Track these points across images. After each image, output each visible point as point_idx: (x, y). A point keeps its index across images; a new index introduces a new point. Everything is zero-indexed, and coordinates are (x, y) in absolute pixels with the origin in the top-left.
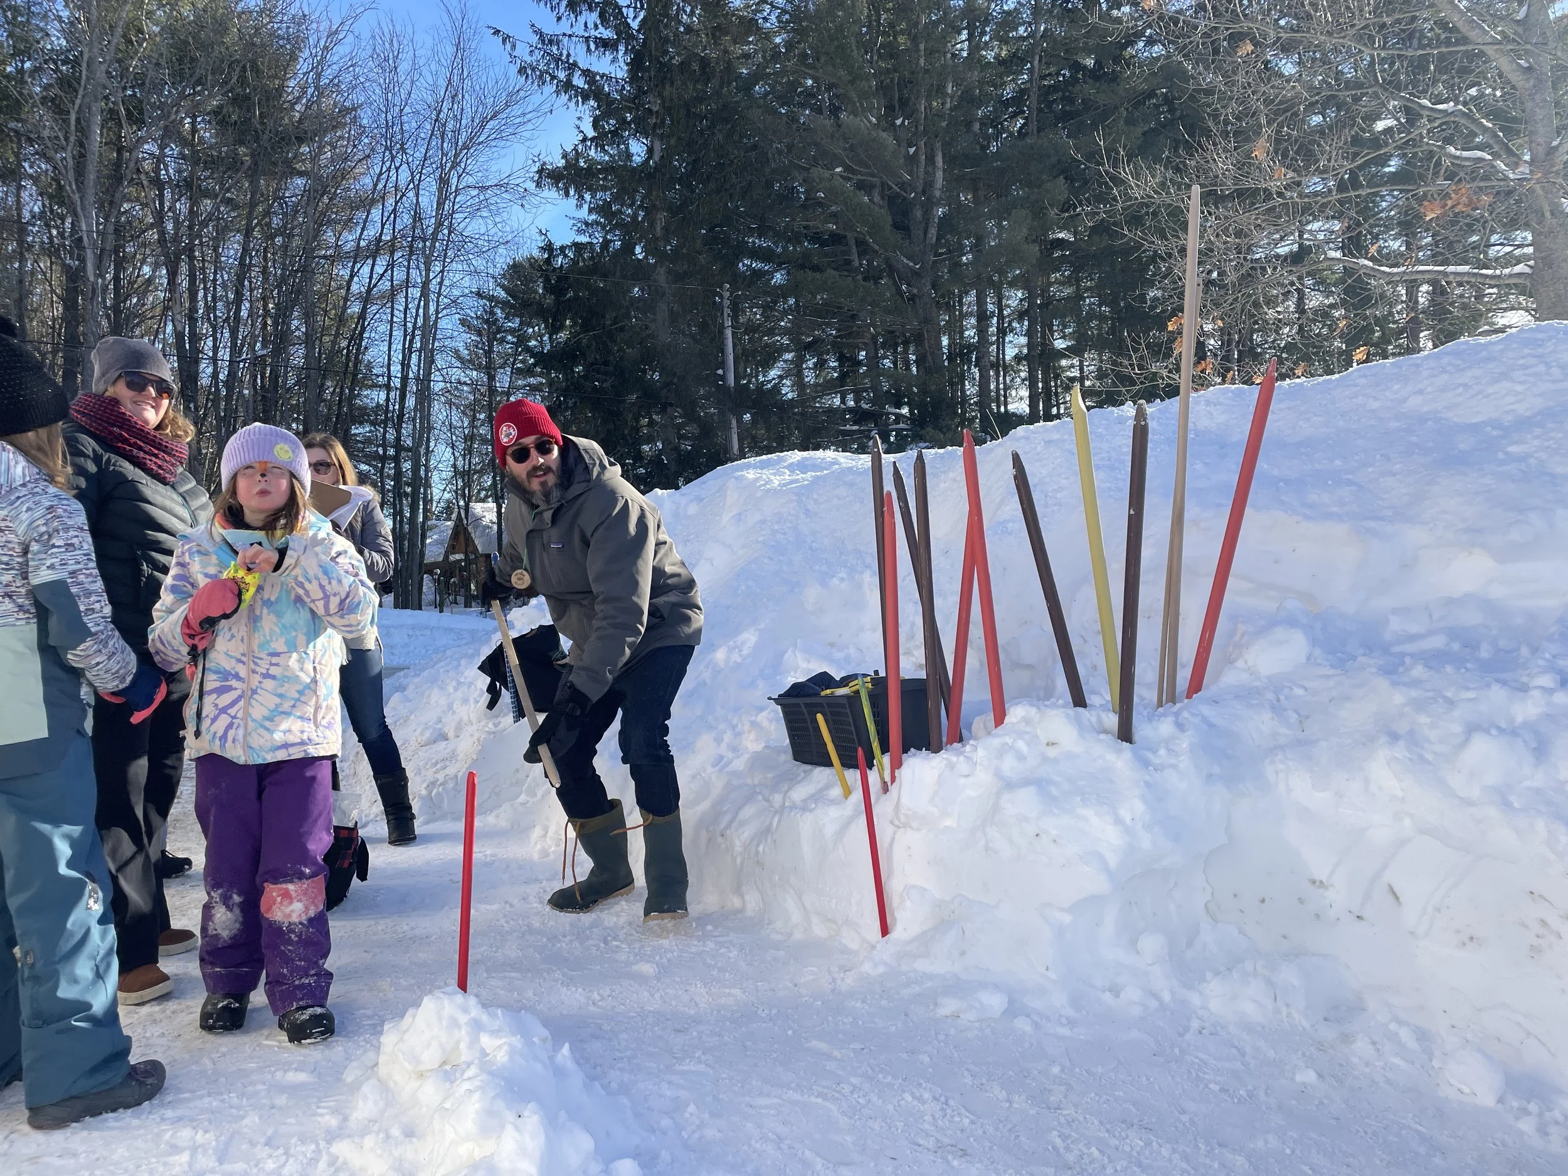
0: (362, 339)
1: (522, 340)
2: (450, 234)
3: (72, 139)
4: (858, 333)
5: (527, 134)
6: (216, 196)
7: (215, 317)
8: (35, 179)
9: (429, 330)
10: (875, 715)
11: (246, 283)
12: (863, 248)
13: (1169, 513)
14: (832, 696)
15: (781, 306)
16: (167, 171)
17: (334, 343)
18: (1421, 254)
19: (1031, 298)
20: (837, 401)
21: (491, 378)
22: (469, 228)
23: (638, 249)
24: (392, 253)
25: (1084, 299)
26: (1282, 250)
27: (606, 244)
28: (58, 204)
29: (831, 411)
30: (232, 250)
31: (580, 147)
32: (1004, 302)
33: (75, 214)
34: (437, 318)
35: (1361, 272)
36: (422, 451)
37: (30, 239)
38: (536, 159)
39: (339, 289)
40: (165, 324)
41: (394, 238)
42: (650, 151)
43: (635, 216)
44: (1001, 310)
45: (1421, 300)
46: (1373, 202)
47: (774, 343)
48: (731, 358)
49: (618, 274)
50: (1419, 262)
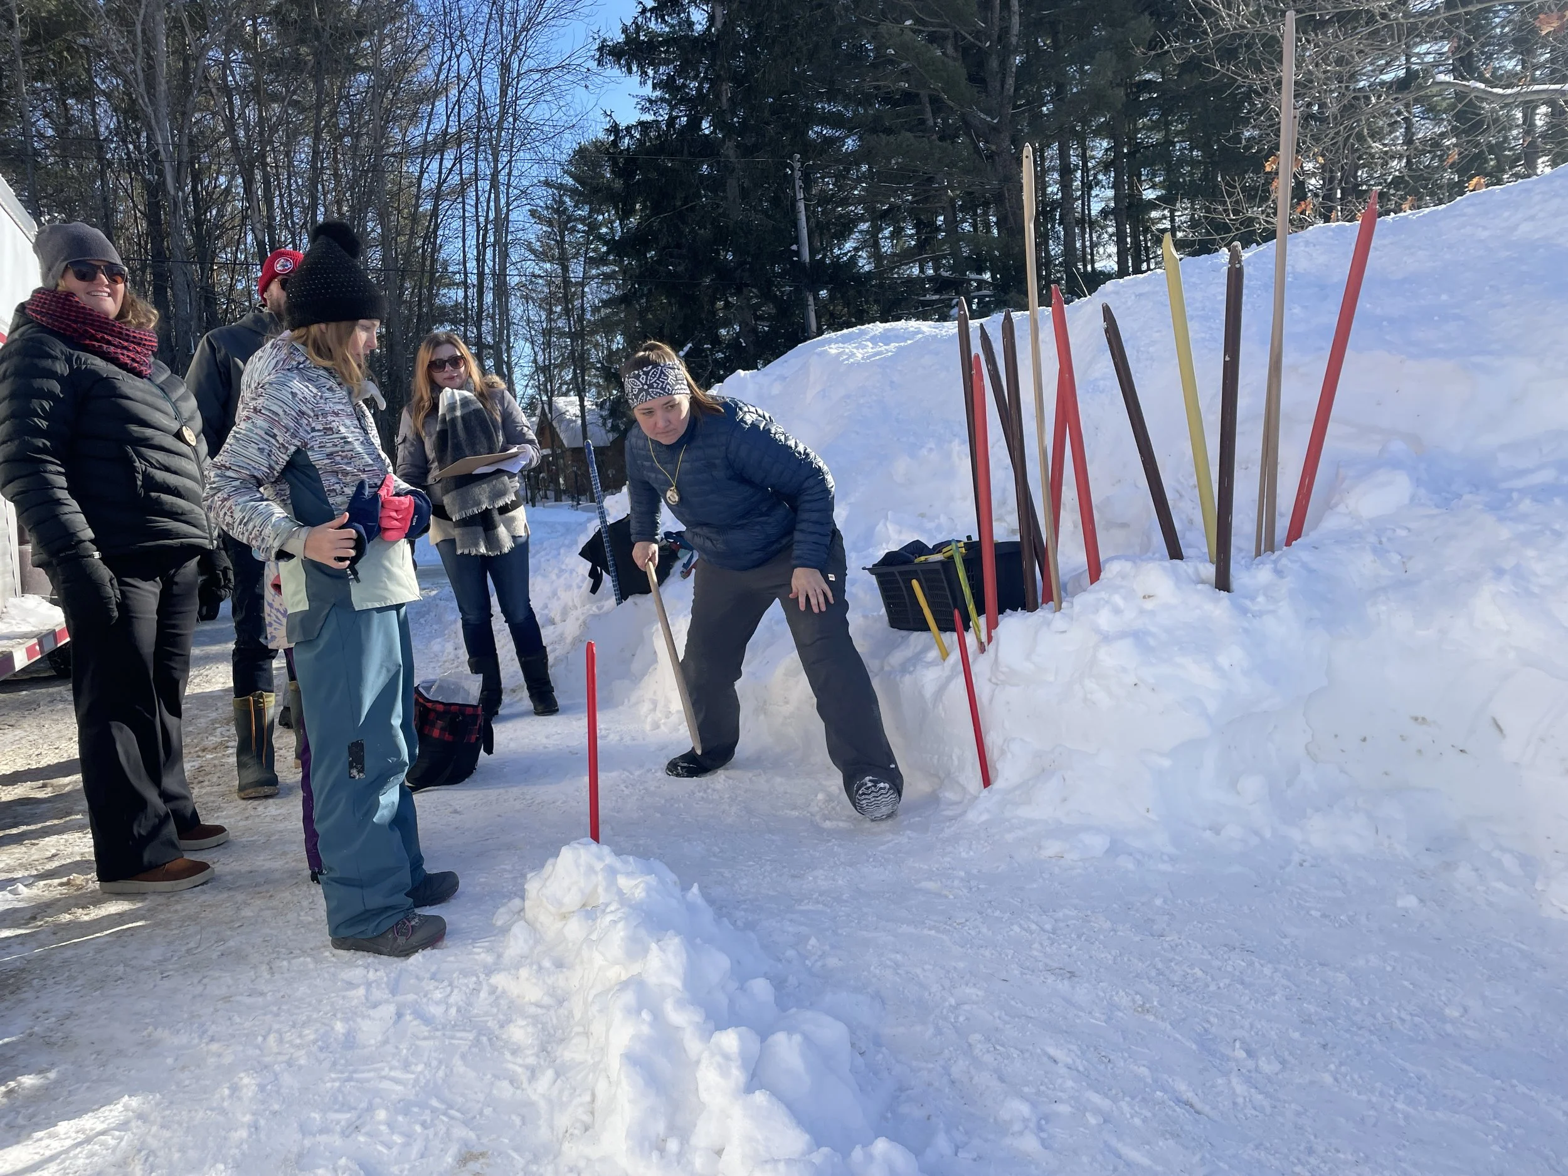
0: (436, 237)
1: (593, 227)
2: (515, 121)
3: (140, 51)
4: (935, 196)
5: (586, 10)
6: (283, 99)
7: (293, 223)
8: (108, 96)
9: (501, 223)
10: (970, 578)
11: (320, 187)
12: (937, 104)
13: (1266, 360)
14: (926, 563)
15: (853, 173)
16: (234, 77)
17: (410, 242)
18: (1538, 73)
19: (1116, 148)
20: (916, 271)
21: (565, 269)
22: (534, 115)
23: (705, 124)
24: (459, 146)
25: (1173, 144)
26: (1387, 77)
27: (671, 121)
28: (131, 118)
29: (910, 281)
30: (303, 155)
31: (640, 19)
32: (1089, 153)
33: (150, 129)
34: (508, 210)
35: (1472, 95)
36: (504, 347)
37: (109, 156)
38: (596, 36)
39: (410, 187)
40: (246, 234)
41: (461, 130)
42: (711, 19)
43: (699, 89)
44: (1085, 164)
45: (1539, 123)
46: (1485, 19)
47: (848, 213)
48: (804, 233)
49: (686, 151)
50: (1534, 81)
